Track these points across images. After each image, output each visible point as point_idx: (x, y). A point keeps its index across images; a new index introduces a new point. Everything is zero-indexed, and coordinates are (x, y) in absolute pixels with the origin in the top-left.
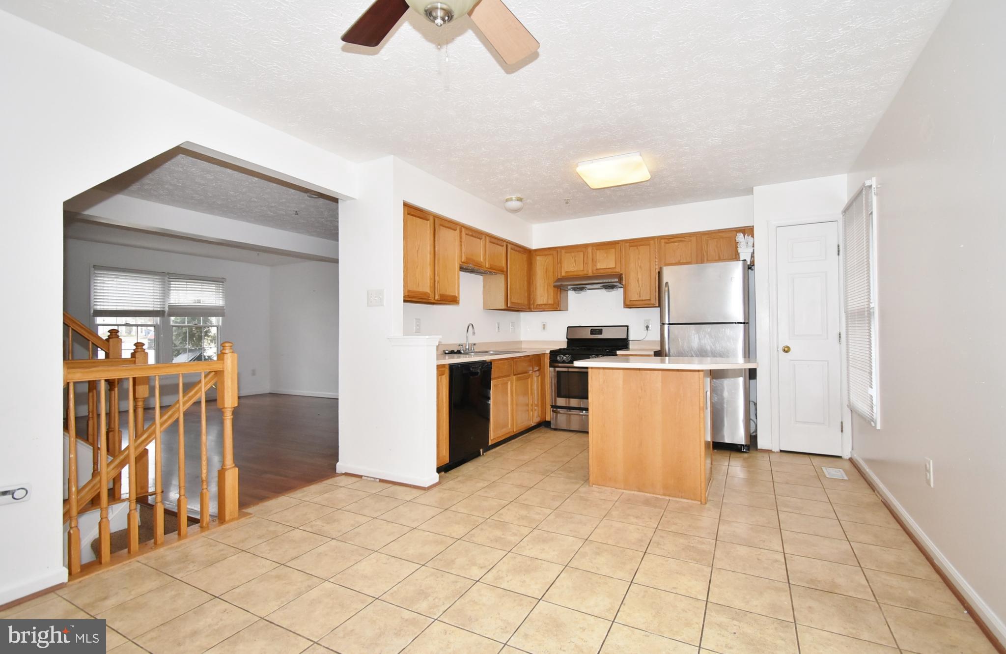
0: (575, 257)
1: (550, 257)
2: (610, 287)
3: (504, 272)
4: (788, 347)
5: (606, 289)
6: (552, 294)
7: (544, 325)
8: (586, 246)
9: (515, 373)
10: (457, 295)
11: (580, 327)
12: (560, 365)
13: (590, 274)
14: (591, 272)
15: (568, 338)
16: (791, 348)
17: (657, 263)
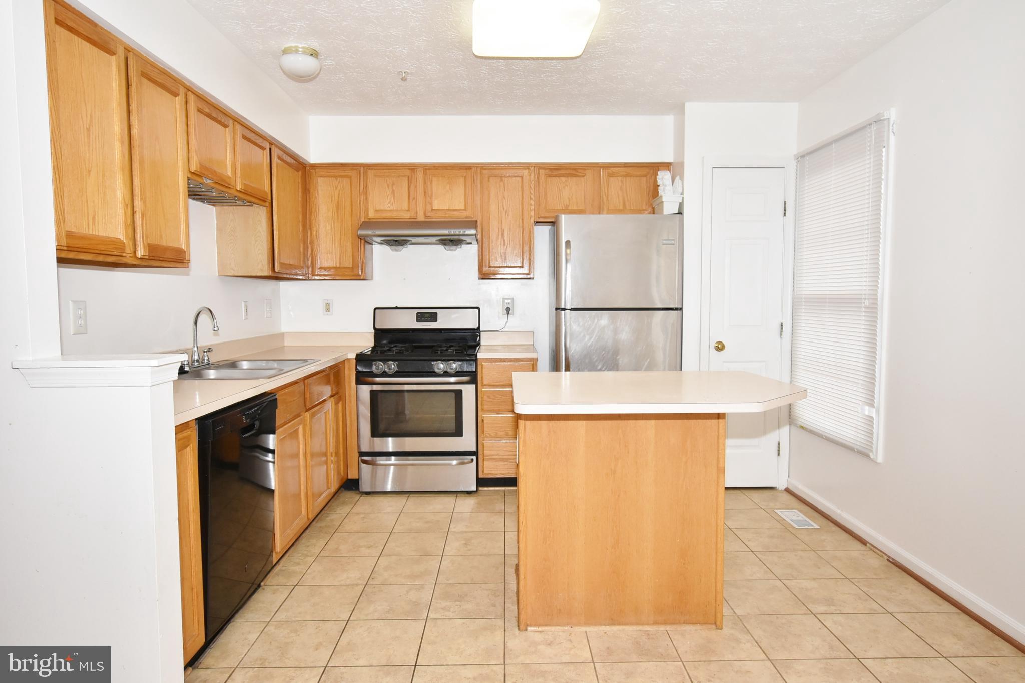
0: (393, 184)
1: (346, 182)
2: (452, 242)
3: (267, 201)
4: (720, 342)
5: (445, 245)
6: (350, 250)
7: (328, 305)
8: (412, 168)
9: (309, 405)
10: (183, 247)
11: (397, 308)
12: (378, 379)
13: (421, 218)
14: (422, 213)
15: (377, 327)
16: (726, 347)
17: (532, 208)
